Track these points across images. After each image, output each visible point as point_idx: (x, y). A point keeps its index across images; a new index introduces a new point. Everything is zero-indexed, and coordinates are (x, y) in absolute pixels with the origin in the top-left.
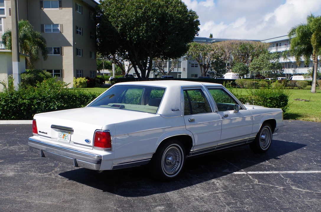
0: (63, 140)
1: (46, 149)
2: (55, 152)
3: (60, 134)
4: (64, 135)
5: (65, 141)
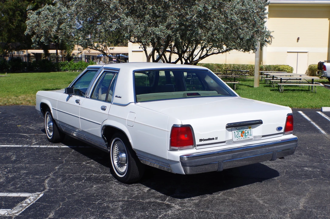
1: (232, 156)
2: (249, 155)
3: (236, 133)
4: (242, 132)
5: (246, 139)
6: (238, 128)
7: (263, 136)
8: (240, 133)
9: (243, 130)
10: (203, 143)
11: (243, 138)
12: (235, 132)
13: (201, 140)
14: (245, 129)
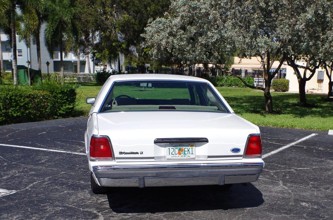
0: (180, 157)
1: (157, 174)
3: (172, 150)
4: (180, 150)
5: (185, 157)
6: (174, 144)
7: (209, 157)
8: (177, 151)
9: (181, 148)
10: (123, 156)
11: (180, 156)
12: (169, 149)
13: (121, 153)
14: (185, 146)
